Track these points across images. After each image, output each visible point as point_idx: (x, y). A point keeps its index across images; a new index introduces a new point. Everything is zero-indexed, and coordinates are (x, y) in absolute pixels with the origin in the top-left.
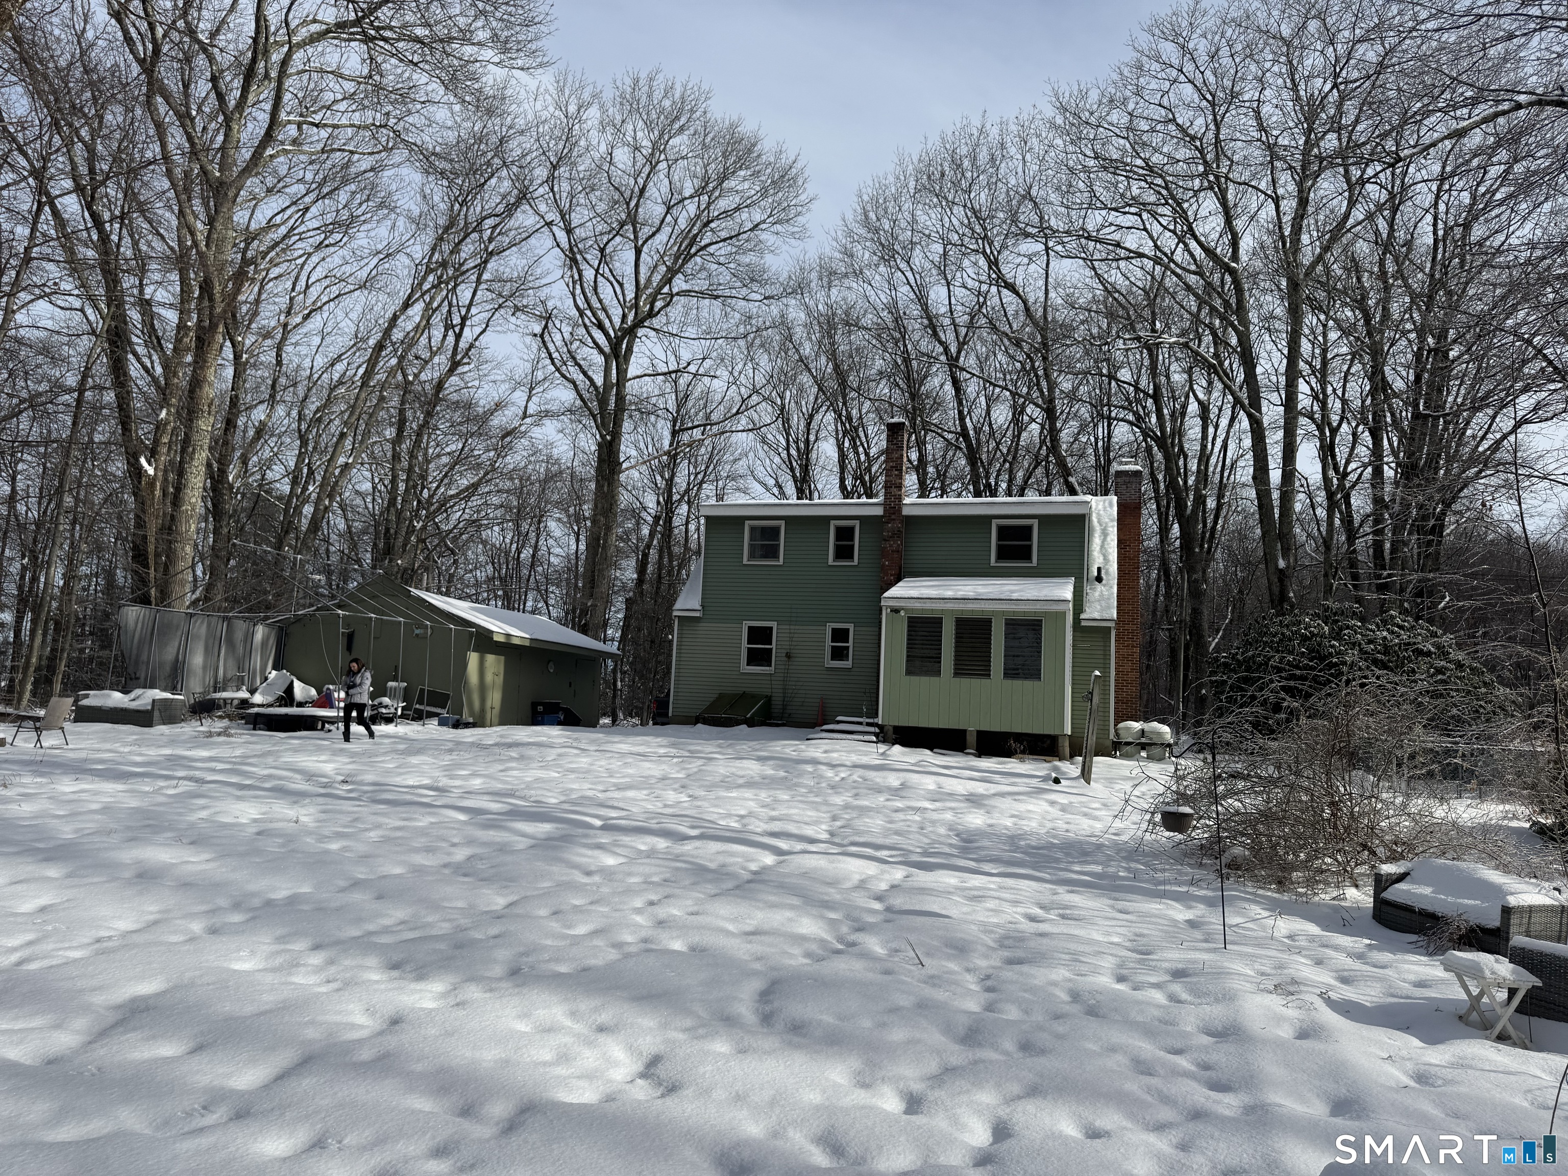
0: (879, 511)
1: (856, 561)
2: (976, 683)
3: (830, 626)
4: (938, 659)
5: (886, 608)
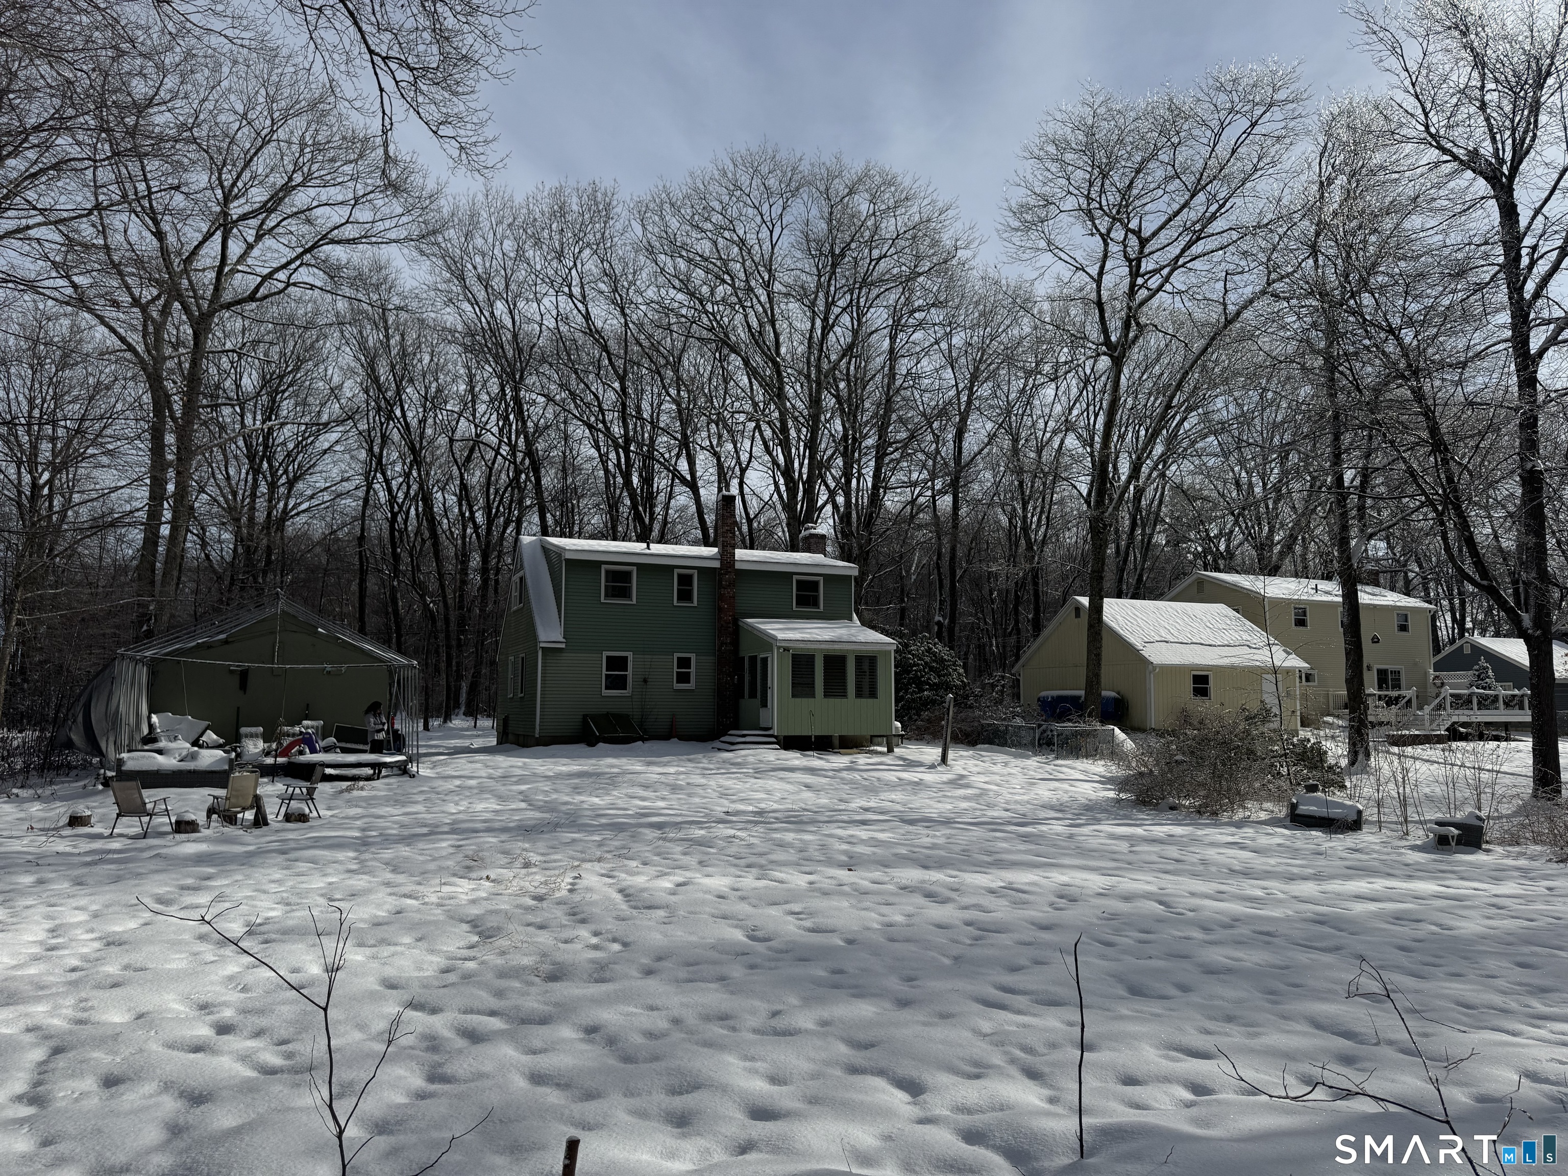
1: (695, 603)
2: (837, 701)
3: (676, 655)
4: (812, 685)
5: (779, 648)
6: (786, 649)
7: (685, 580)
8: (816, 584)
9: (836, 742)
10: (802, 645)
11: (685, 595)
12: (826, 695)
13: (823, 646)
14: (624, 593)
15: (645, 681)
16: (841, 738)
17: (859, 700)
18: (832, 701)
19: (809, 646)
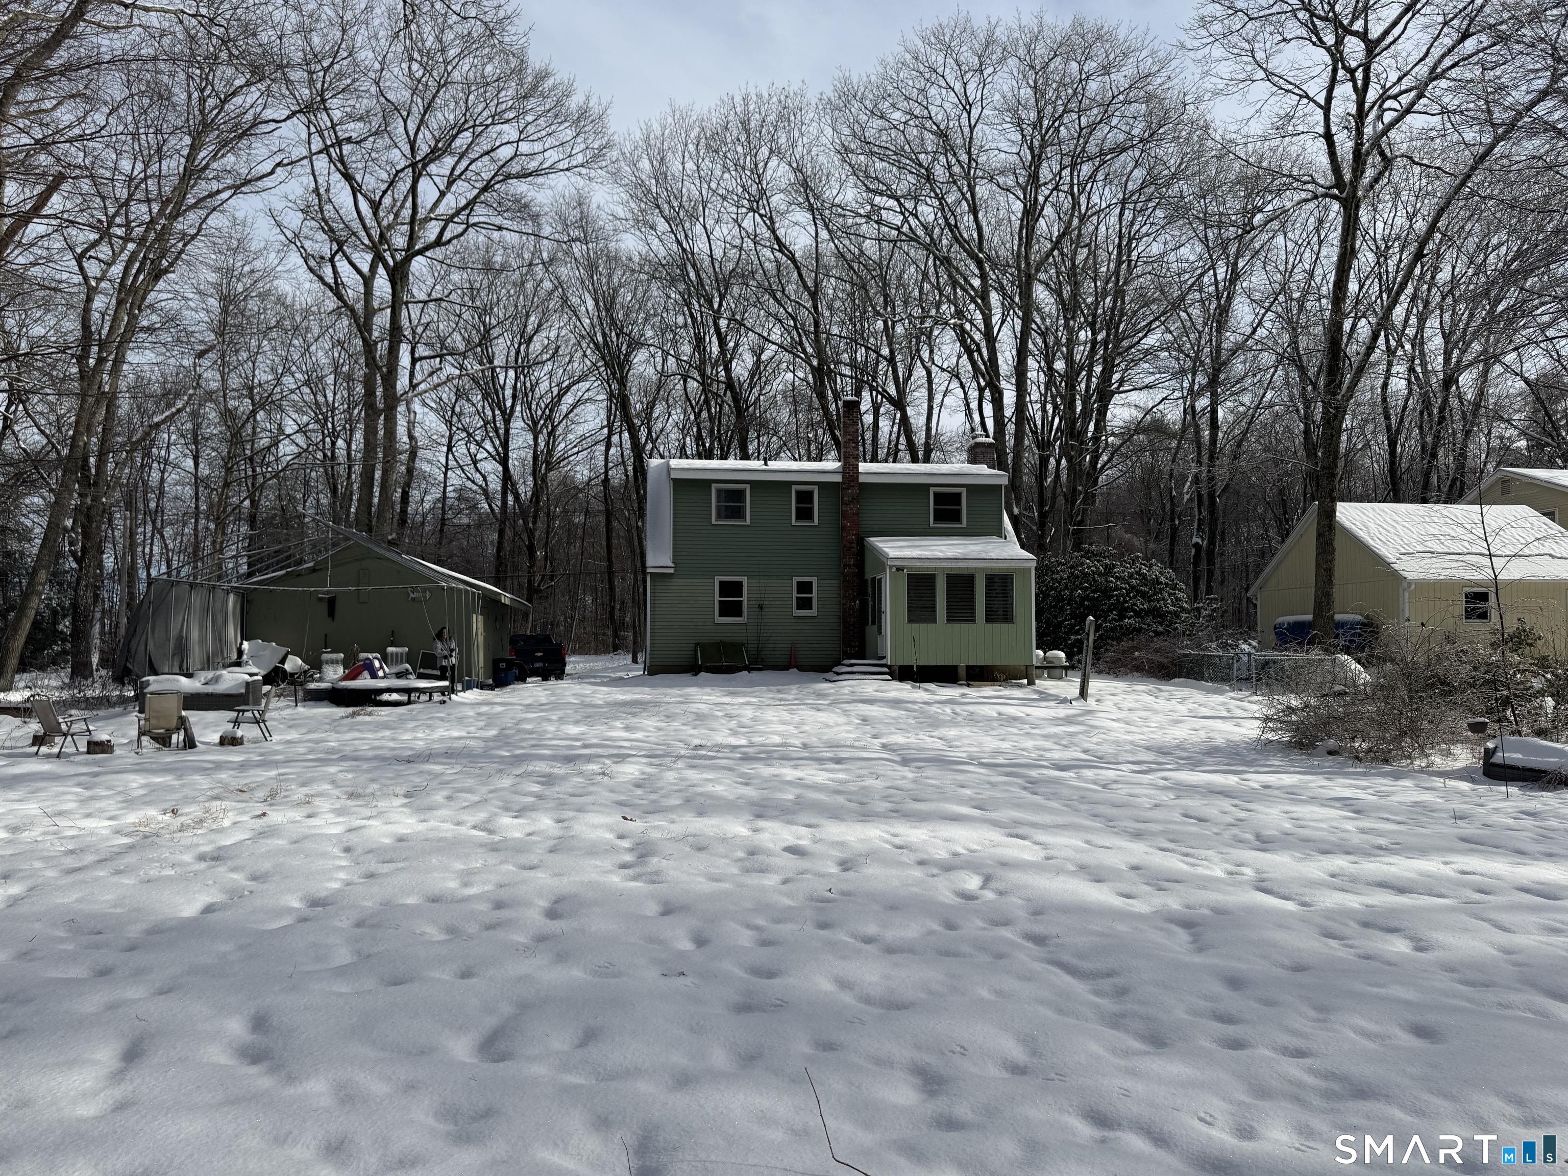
1: (816, 522)
2: (964, 627)
3: (796, 579)
4: (933, 609)
5: (891, 567)
6: (899, 569)
8: (959, 495)
9: (963, 673)
10: (918, 564)
11: (805, 514)
12: (950, 619)
13: (946, 565)
14: (738, 513)
15: (761, 607)
16: (969, 668)
17: (990, 625)
18: (956, 626)
19: (927, 564)
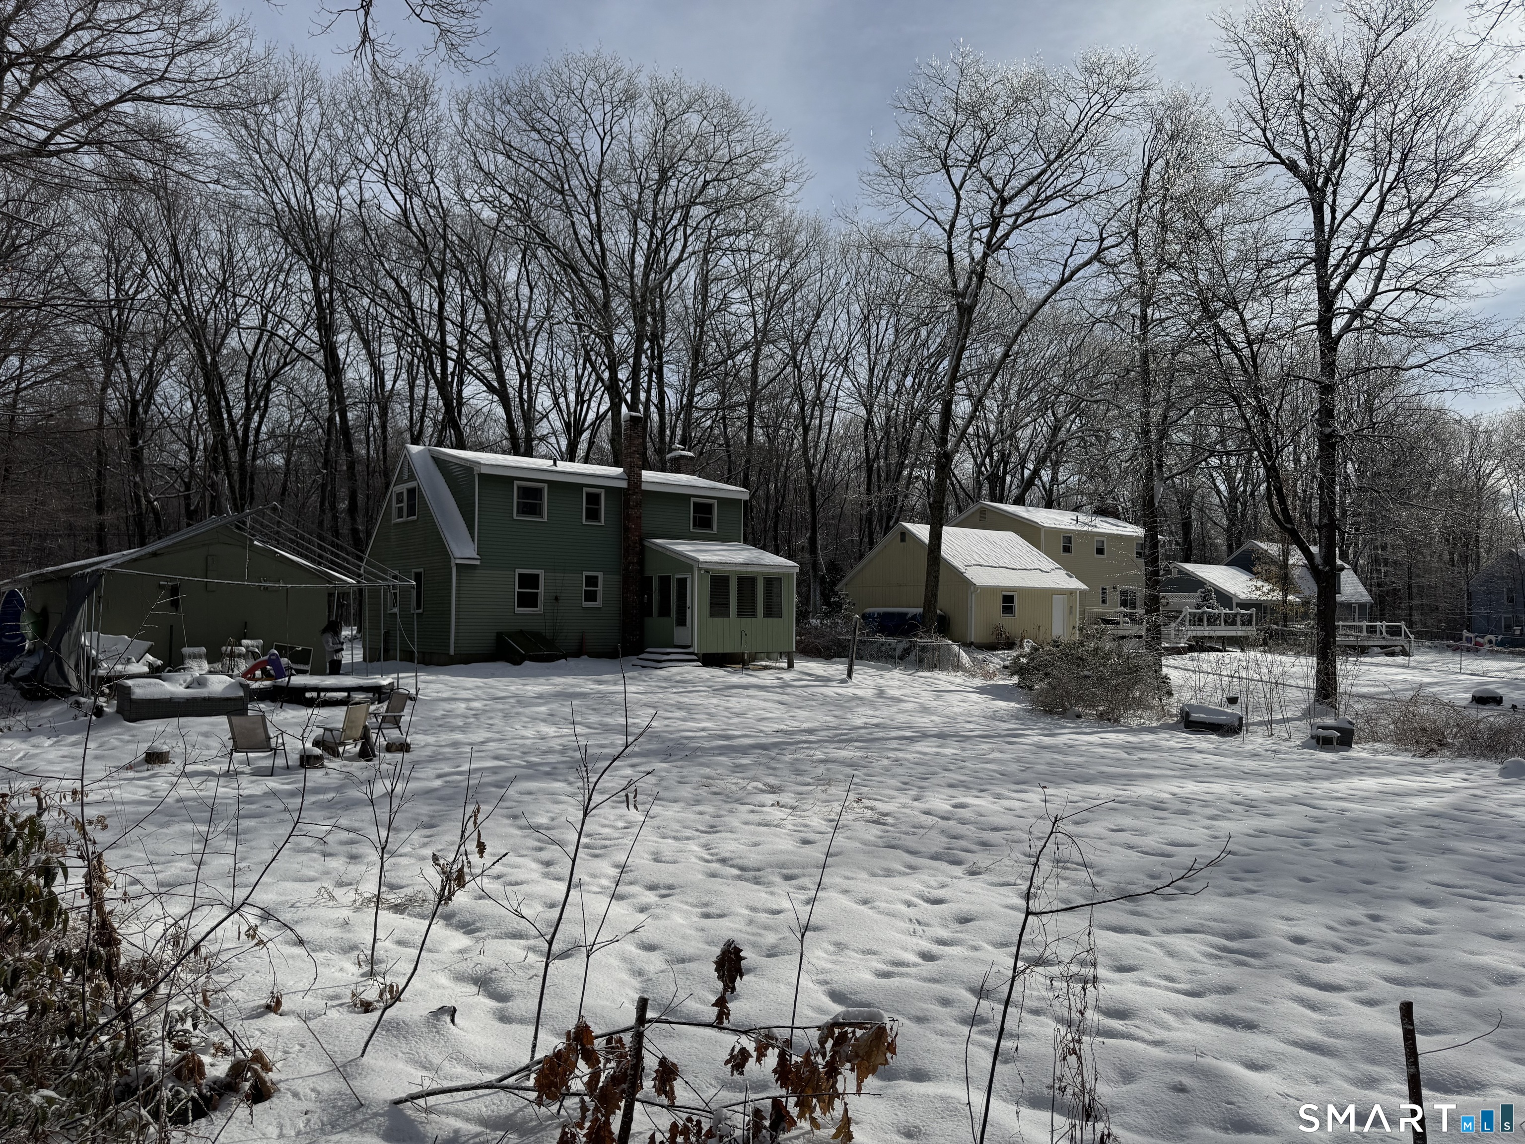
0: (624, 484)
1: (603, 523)
2: (748, 620)
3: (585, 574)
4: (727, 605)
5: (700, 569)
6: (707, 571)
7: (593, 499)
8: (710, 506)
9: (747, 659)
10: (720, 567)
11: (593, 514)
12: (740, 614)
13: (738, 569)
14: (536, 510)
15: (556, 599)
17: (766, 619)
18: (744, 620)
19: (726, 568)
